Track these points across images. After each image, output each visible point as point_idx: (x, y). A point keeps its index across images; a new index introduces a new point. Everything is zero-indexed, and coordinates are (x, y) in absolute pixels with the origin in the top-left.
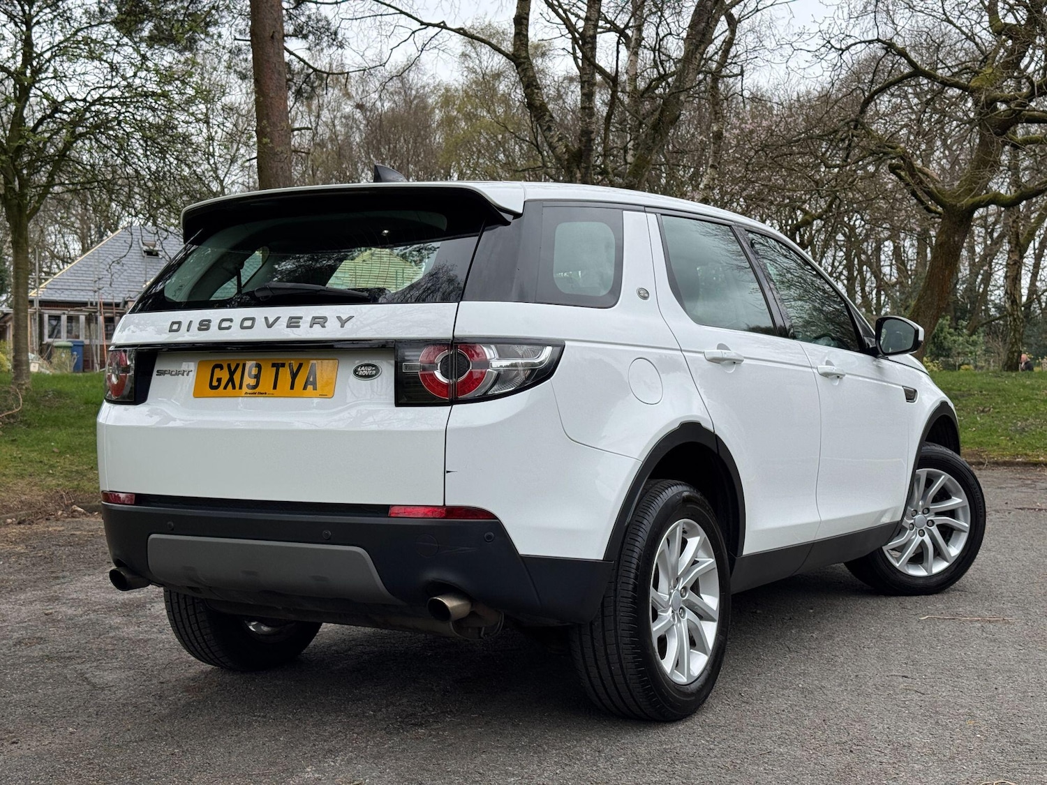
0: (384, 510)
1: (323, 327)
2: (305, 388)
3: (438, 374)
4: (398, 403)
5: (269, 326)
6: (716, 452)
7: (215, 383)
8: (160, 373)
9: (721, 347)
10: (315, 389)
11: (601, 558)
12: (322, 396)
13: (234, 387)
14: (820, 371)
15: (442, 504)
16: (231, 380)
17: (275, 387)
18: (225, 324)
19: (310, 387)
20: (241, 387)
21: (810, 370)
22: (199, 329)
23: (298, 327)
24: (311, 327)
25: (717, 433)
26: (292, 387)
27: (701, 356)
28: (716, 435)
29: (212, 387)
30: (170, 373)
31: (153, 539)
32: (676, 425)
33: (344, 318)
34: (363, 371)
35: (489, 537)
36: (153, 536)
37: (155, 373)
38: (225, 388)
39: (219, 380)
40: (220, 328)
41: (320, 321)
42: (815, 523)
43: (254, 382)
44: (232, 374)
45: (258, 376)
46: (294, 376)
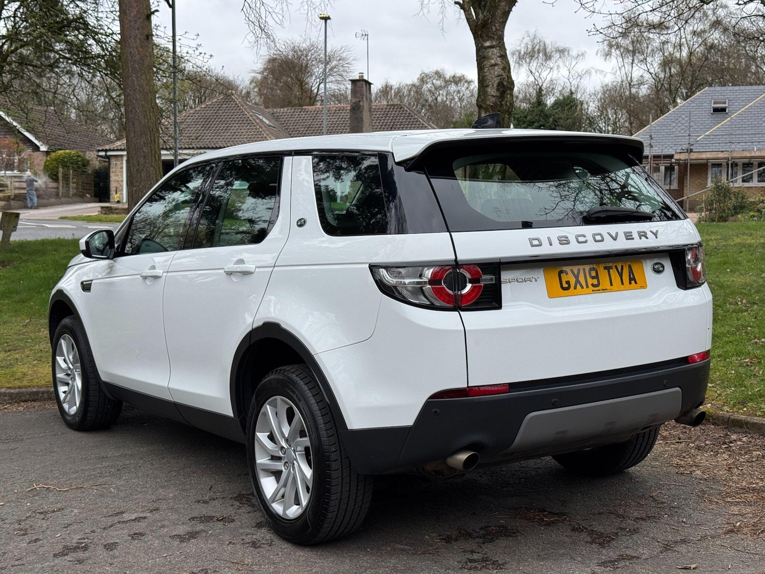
1: (647, 238)
2: (630, 283)
7: (565, 285)
10: (636, 283)
12: (642, 287)
13: (582, 287)
16: (578, 282)
17: (611, 284)
19: (633, 282)
20: (587, 287)
22: (561, 244)
26: (623, 284)
29: (563, 289)
34: (657, 268)
38: (575, 288)
39: (568, 283)
43: (595, 282)
44: (577, 277)
45: (597, 277)
46: (621, 275)
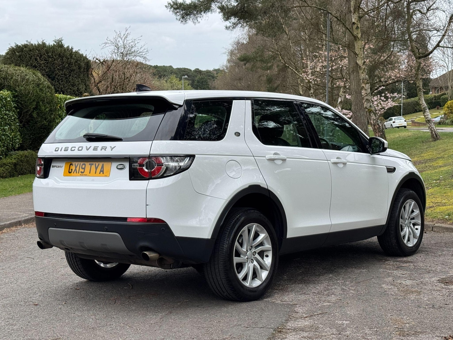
0: (125, 219)
1: (105, 150)
2: (100, 173)
3: (144, 168)
4: (130, 179)
5: (87, 150)
6: (269, 196)
8: (53, 167)
9: (275, 154)
10: (103, 173)
11: (210, 238)
12: (106, 176)
13: (76, 173)
14: (332, 162)
15: (145, 217)
16: (76, 170)
17: (90, 173)
18: (73, 149)
19: (102, 173)
20: (79, 173)
21: (327, 161)
22: (64, 151)
23: (97, 150)
24: (101, 150)
25: (269, 189)
26: (96, 173)
27: (265, 158)
28: (269, 190)
29: (70, 172)
30: (56, 166)
31: (50, 230)
32: (247, 186)
33: (113, 147)
34: (120, 167)
35: (163, 229)
36: (50, 228)
37: (51, 166)
38: (73, 173)
39: (72, 170)
40: (71, 150)
41: (104, 148)
42: (329, 225)
43: (83, 171)
44: (76, 167)
45: (84, 169)
46: (96, 169)
